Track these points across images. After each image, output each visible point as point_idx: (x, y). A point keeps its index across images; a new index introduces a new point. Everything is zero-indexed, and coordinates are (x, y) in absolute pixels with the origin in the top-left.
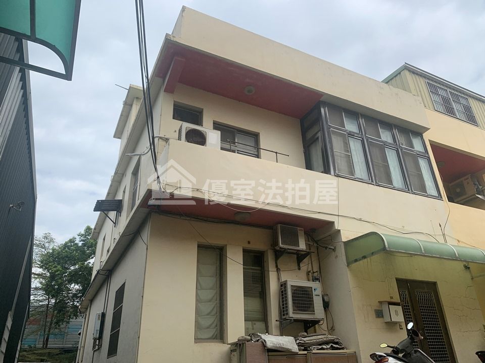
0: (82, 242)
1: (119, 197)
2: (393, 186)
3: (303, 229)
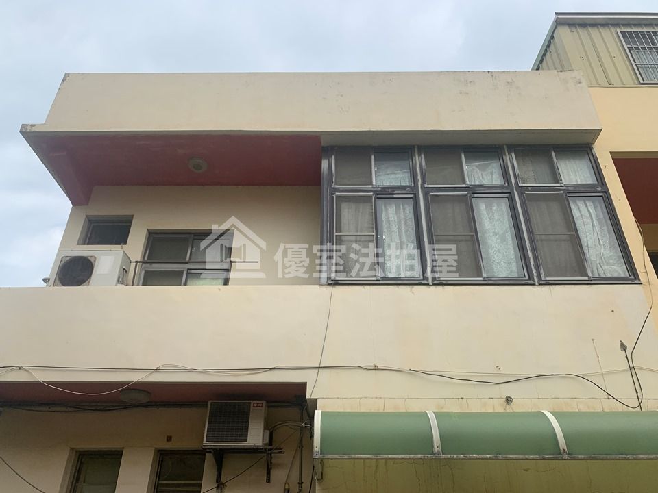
2: (481, 279)
3: (264, 402)
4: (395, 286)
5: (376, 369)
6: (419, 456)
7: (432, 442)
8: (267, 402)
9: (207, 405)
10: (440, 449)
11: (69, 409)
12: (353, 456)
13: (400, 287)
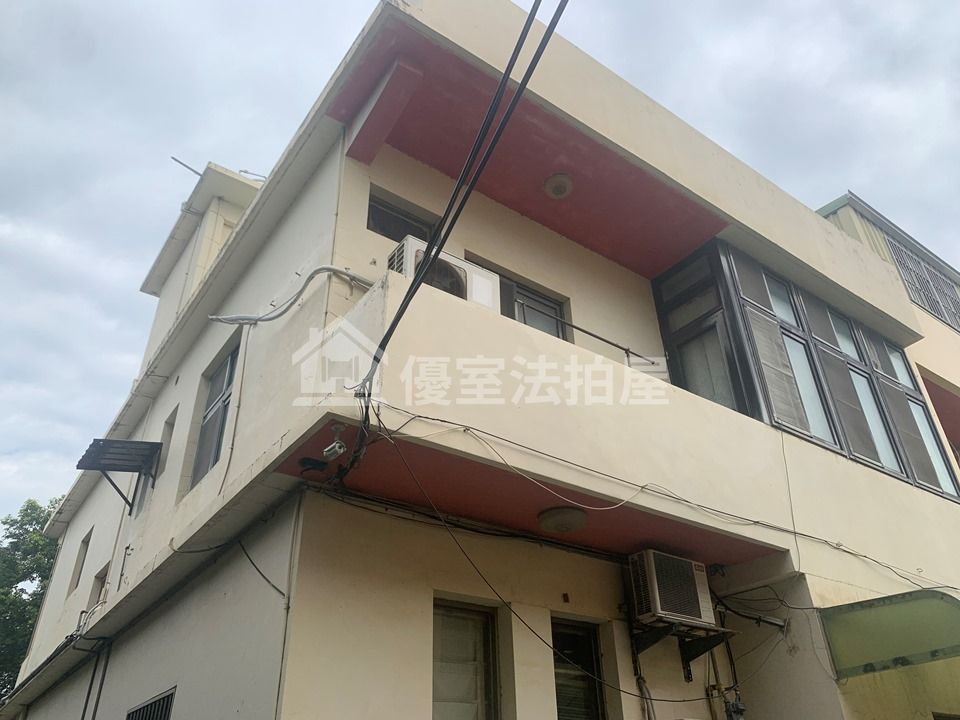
0: (10, 540)
1: (152, 433)
2: (880, 464)
3: (704, 566)
4: (825, 450)
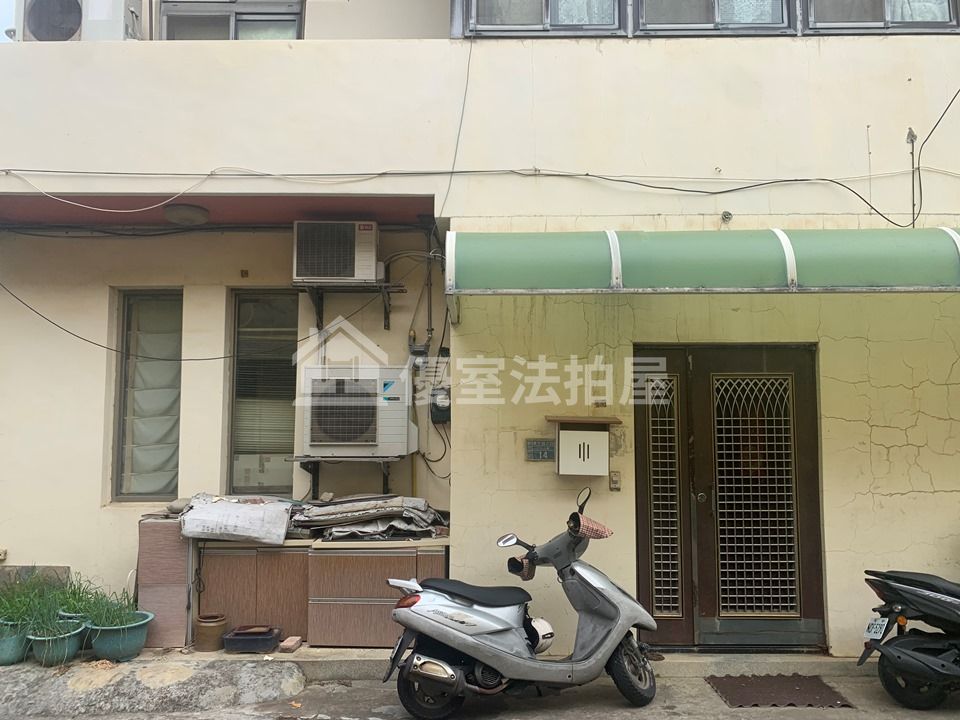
2: (711, 26)
3: (374, 224)
4: (573, 41)
5: (536, 174)
6: (591, 290)
7: (610, 271)
8: (379, 224)
9: (292, 228)
10: (620, 281)
11: (95, 234)
12: (500, 291)
13: (582, 41)
